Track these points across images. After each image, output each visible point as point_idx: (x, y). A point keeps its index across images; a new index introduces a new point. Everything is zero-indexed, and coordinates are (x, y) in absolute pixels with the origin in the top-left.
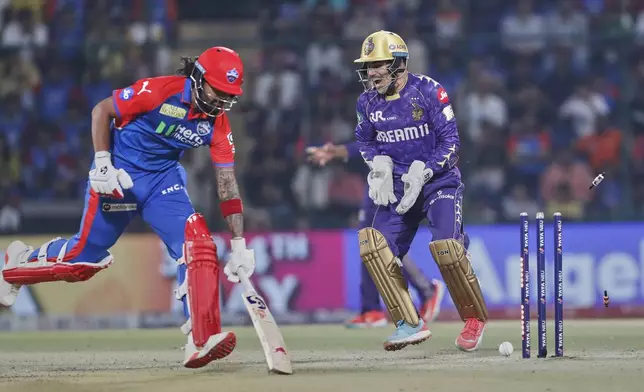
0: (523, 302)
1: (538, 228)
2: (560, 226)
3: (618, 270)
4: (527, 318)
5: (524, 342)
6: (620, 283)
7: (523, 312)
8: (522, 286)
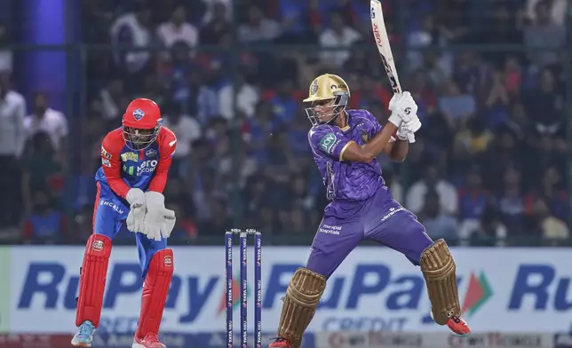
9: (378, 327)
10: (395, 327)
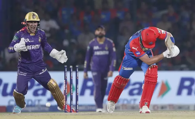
0: (65, 95)
7: (65, 98)
8: (65, 89)
9: (125, 102)
10: (132, 102)
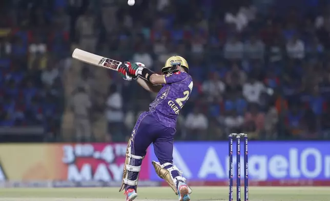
1: (237, 142)
2: (247, 142)
3: (278, 163)
4: (231, 185)
5: (230, 197)
6: (280, 170)
